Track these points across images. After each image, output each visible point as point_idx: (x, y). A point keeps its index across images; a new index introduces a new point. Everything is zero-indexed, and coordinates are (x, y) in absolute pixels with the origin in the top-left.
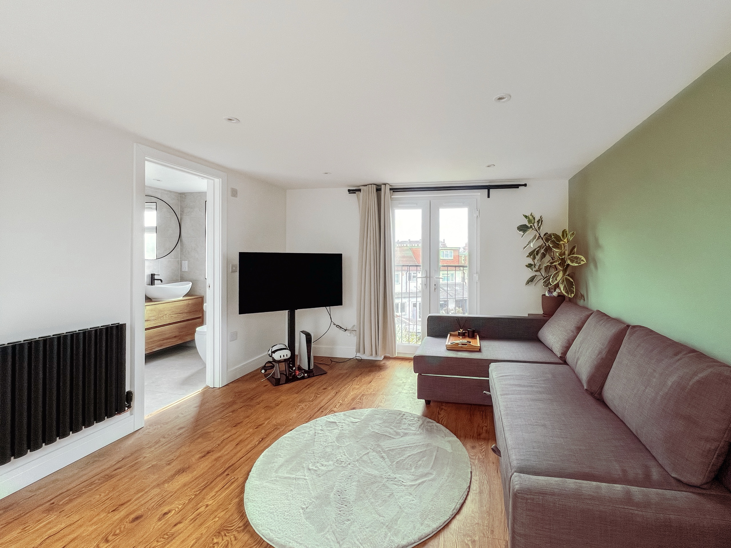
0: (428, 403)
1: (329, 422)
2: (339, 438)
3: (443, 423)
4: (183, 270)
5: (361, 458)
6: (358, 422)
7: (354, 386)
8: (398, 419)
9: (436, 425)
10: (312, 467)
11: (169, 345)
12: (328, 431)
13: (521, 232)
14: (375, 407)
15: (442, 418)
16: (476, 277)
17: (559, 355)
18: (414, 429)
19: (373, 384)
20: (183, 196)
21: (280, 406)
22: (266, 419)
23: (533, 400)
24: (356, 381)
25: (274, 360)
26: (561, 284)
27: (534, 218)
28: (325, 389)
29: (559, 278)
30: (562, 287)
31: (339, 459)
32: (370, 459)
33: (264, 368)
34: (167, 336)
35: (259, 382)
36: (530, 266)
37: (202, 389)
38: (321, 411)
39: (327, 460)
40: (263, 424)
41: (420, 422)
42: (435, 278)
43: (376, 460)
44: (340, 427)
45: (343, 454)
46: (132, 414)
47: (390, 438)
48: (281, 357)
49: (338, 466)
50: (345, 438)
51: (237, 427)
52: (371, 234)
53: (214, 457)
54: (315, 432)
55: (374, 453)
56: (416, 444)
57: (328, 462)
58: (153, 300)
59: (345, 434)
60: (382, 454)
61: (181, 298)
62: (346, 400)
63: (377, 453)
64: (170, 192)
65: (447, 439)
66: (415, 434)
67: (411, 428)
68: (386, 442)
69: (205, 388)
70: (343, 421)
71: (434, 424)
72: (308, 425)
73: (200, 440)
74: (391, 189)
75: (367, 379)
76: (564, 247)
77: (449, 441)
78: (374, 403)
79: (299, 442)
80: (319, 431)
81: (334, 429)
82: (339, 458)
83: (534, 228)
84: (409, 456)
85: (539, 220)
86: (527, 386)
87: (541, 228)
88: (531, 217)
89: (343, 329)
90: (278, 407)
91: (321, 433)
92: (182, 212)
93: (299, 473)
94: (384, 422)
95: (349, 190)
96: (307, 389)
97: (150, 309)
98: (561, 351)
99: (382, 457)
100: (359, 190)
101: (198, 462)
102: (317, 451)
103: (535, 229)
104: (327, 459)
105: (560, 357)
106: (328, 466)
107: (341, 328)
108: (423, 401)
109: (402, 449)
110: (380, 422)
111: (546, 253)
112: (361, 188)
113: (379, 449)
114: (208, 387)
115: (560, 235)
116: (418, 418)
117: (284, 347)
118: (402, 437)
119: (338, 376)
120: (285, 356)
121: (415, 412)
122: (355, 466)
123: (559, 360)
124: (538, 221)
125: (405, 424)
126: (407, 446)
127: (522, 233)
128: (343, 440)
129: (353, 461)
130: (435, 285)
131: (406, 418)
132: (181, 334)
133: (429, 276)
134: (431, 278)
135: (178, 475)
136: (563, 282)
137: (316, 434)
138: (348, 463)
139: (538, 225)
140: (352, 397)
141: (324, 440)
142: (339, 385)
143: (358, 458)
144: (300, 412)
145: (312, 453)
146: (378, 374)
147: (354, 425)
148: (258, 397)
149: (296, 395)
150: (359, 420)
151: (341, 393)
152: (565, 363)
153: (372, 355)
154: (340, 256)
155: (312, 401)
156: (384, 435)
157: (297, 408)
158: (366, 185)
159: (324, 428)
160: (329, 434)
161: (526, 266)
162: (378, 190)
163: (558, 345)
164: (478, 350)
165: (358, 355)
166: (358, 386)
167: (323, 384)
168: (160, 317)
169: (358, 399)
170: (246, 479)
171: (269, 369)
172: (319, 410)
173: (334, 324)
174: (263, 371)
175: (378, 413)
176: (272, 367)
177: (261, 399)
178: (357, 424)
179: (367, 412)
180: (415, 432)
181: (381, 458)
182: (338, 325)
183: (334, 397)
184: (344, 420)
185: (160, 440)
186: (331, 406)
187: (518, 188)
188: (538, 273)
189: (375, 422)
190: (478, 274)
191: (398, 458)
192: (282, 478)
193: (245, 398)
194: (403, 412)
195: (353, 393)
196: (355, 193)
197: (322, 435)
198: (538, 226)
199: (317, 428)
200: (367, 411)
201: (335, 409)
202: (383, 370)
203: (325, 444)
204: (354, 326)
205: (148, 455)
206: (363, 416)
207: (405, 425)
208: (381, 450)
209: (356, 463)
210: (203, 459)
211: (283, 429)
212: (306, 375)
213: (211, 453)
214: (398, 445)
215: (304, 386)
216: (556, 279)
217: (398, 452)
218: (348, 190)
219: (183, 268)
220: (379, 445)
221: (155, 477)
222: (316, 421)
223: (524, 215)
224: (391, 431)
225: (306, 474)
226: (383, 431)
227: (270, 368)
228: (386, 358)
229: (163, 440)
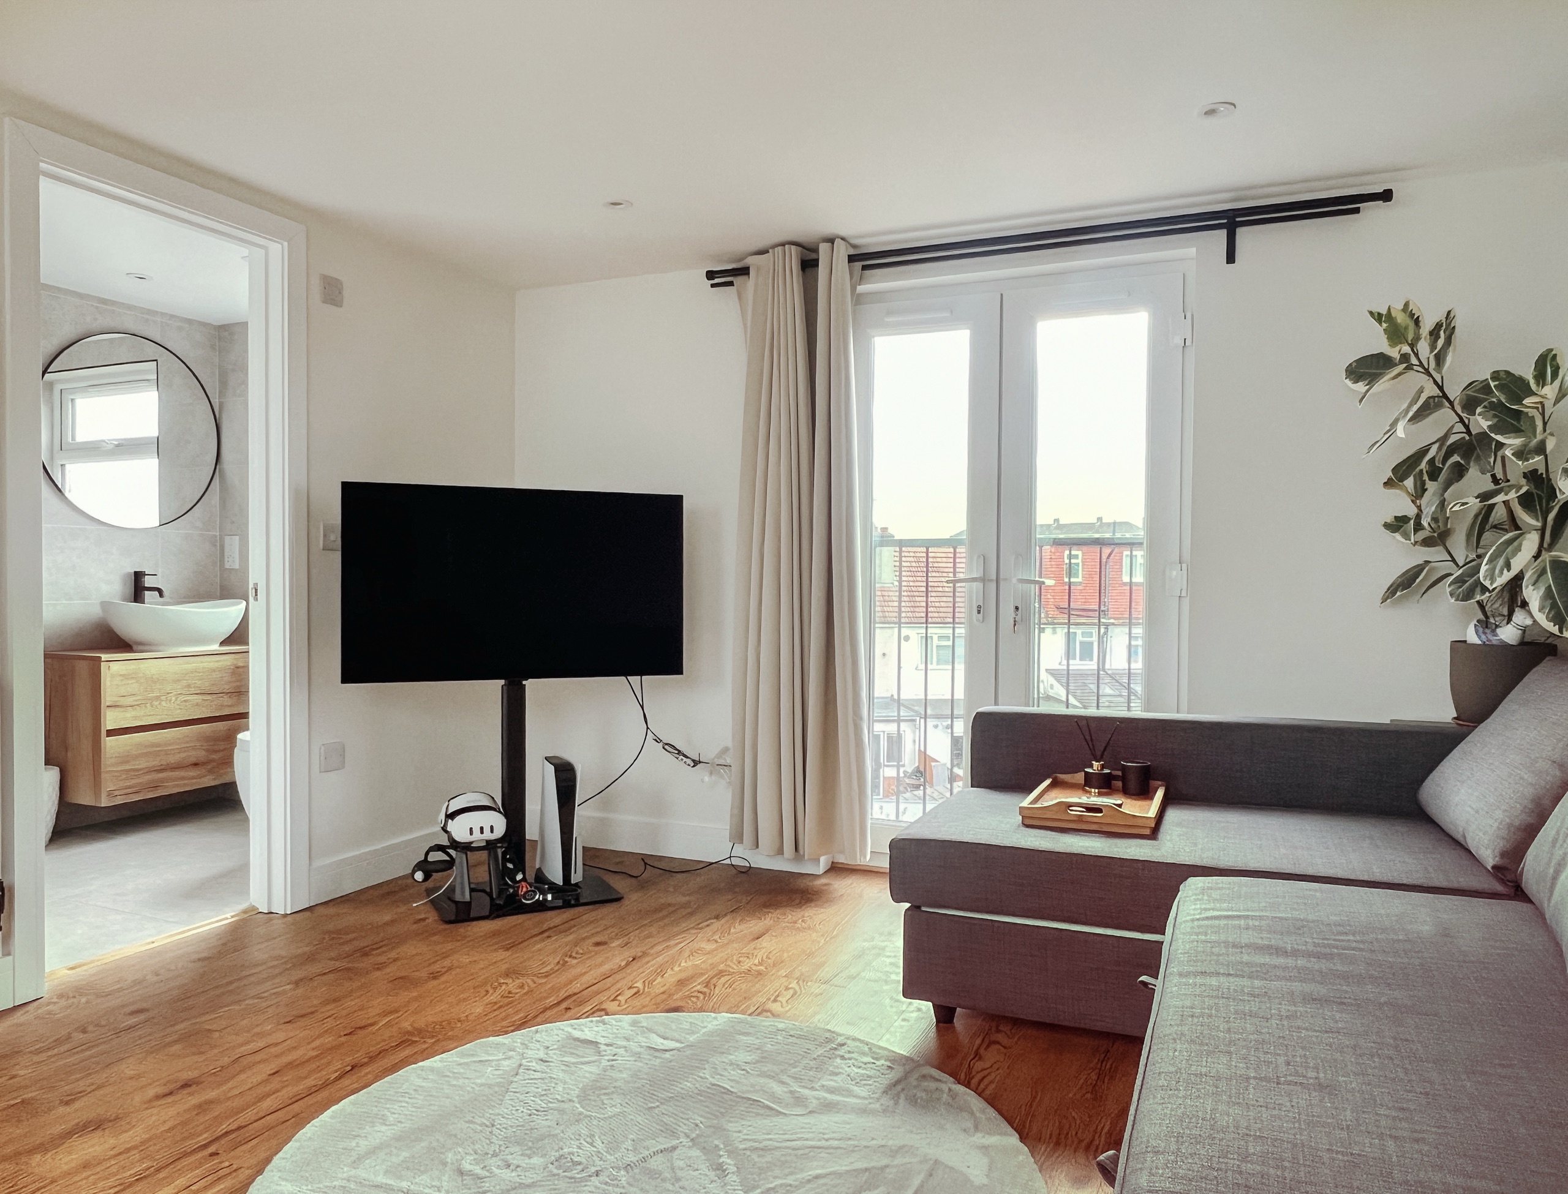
0: (944, 1016)
1: (577, 1040)
2: (593, 1092)
3: (982, 1086)
4: (227, 566)
5: (644, 1160)
6: (672, 1050)
7: (695, 945)
8: (815, 1056)
9: (950, 1090)
10: (471, 1167)
11: (177, 786)
12: (563, 1068)
13: (1360, 384)
14: (750, 1012)
15: (986, 1072)
16: (1177, 576)
17: (1489, 858)
18: (864, 1094)
19: (764, 944)
20: (226, 334)
21: (443, 979)
22: (386, 1014)
23: (1310, 999)
24: (708, 932)
25: (455, 844)
26: (1531, 588)
27: (1417, 322)
28: (598, 944)
29: (1520, 562)
30: (1533, 595)
31: (569, 1153)
32: (673, 1169)
33: (424, 865)
34: (173, 759)
35: (403, 909)
36: (1397, 524)
37: (233, 914)
38: (564, 1005)
39: (528, 1152)
40: (371, 1025)
41: (893, 1076)
42: (1014, 580)
43: (696, 1173)
44: (607, 1058)
45: (588, 1140)
46: (9, 954)
47: (768, 1112)
48: (471, 833)
49: (558, 1175)
50: (613, 1093)
51: (294, 1025)
52: (781, 425)
53: (194, 1100)
54: (520, 1065)
55: (696, 1153)
56: (856, 1143)
57: (530, 1158)
58: (135, 647)
59: (616, 1081)
60: (721, 1156)
61: (215, 647)
62: (659, 983)
63: (705, 1154)
64: (190, 322)
65: (980, 1139)
66: (863, 1111)
67: (856, 1088)
68: (750, 1123)
69: (245, 912)
70: (624, 1043)
71: (945, 1087)
72: (506, 1041)
73: (176, 1048)
74: (852, 259)
75: (753, 925)
76: (1545, 424)
77: (985, 1149)
78: (750, 999)
79: (459, 1086)
80: (534, 1064)
81: (582, 1063)
82: (571, 1150)
83: (1414, 361)
84: (817, 1177)
85: (1438, 326)
86: (1309, 955)
87: (1449, 359)
88: (1401, 318)
89: (687, 757)
90: (435, 982)
91: (538, 1068)
92: (224, 384)
93: (423, 1177)
94: (763, 1059)
95: (710, 275)
96: (543, 940)
97: (122, 673)
98: (1501, 845)
99: (720, 1168)
100: (744, 271)
101: (147, 1109)
102: (505, 1121)
103: (1421, 365)
104: (530, 1148)
105: (1494, 867)
106: (525, 1170)
107: (679, 752)
108: (926, 1007)
109: (801, 1152)
110: (749, 1059)
111: (1468, 464)
112: (750, 261)
113: (716, 1142)
114: (252, 911)
115: (1528, 373)
116: (890, 1061)
117: (486, 802)
118: (811, 1112)
119: (657, 910)
120: (487, 830)
121: (888, 1040)
122: (615, 1182)
123: (1491, 879)
124: (1434, 334)
125: (837, 1074)
126: (823, 1143)
127: (1361, 387)
128: (603, 1097)
129: (612, 1168)
130: (1017, 608)
131: (847, 1056)
132: (214, 756)
133: (994, 577)
134: (1002, 584)
135: (80, 1136)
136: (1539, 576)
137: (521, 1071)
138: (593, 1169)
139: (1433, 346)
140: (683, 976)
141: (540, 1090)
142: (650, 936)
143: (632, 1158)
144: (496, 1003)
145: (487, 1126)
146: (791, 916)
147: (656, 1057)
148: (384, 949)
149: (502, 954)
150: (678, 1045)
151: (648, 962)
152: (1517, 892)
153: (780, 851)
154: (673, 504)
155: (546, 976)
156: (749, 1099)
157: (491, 991)
158: (763, 252)
159: (554, 1055)
160: (561, 1075)
161: (1387, 526)
162: (809, 265)
163: (1491, 822)
164: (1147, 832)
165: (739, 850)
166: (710, 947)
167: (599, 930)
168: (152, 699)
169: (699, 984)
170: (260, 1172)
171: (437, 871)
172: (559, 1003)
173: (658, 740)
174: (419, 876)
175: (751, 1030)
176: (450, 864)
177: (393, 955)
178: (667, 1055)
179: (715, 1023)
180: (866, 1102)
181: (714, 1170)
182: (667, 744)
183: (621, 969)
184: (628, 1040)
185: (70, 1038)
186: (602, 997)
187: (1357, 211)
188: (1435, 554)
189: (731, 1057)
190: (1184, 566)
191: (775, 1177)
192: (365, 1186)
193: (347, 948)
194: (841, 1035)
195: (690, 963)
196: (731, 284)
197: (538, 1075)
198: (1432, 352)
199: (530, 1053)
200: (715, 1021)
201: (612, 1006)
202: (816, 906)
203: (540, 1102)
204: (726, 750)
205: (22, 1073)
206: (693, 1033)
207: (835, 1078)
208: (722, 1146)
209: (623, 1172)
210: (162, 1102)
211: (426, 1046)
212: (549, 897)
213: (194, 1088)
214: (786, 1137)
215: (537, 931)
216: (1508, 566)
217: (783, 1159)
218: (708, 272)
219: (226, 559)
220: (718, 1129)
221: (18, 1131)
222: (537, 1032)
223: (1371, 313)
224: (778, 1089)
225: (445, 1184)
226: (752, 1086)
227: (442, 866)
228: (836, 869)
229: (79, 1037)
